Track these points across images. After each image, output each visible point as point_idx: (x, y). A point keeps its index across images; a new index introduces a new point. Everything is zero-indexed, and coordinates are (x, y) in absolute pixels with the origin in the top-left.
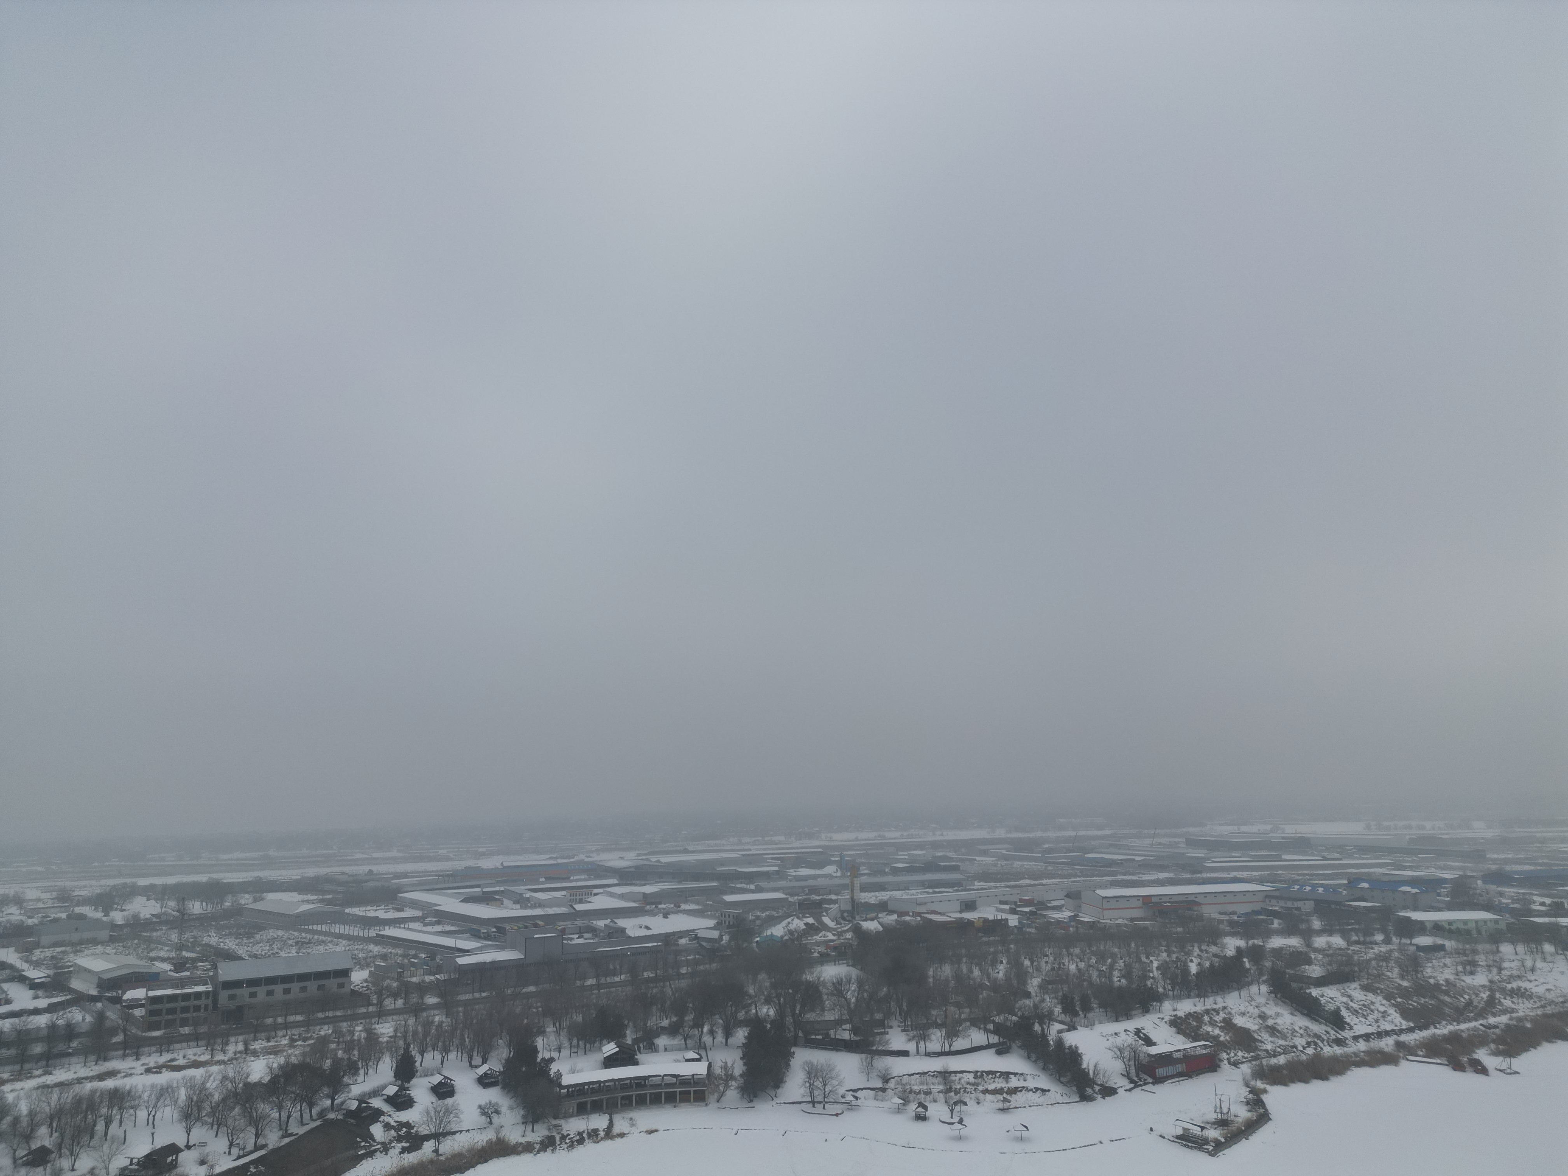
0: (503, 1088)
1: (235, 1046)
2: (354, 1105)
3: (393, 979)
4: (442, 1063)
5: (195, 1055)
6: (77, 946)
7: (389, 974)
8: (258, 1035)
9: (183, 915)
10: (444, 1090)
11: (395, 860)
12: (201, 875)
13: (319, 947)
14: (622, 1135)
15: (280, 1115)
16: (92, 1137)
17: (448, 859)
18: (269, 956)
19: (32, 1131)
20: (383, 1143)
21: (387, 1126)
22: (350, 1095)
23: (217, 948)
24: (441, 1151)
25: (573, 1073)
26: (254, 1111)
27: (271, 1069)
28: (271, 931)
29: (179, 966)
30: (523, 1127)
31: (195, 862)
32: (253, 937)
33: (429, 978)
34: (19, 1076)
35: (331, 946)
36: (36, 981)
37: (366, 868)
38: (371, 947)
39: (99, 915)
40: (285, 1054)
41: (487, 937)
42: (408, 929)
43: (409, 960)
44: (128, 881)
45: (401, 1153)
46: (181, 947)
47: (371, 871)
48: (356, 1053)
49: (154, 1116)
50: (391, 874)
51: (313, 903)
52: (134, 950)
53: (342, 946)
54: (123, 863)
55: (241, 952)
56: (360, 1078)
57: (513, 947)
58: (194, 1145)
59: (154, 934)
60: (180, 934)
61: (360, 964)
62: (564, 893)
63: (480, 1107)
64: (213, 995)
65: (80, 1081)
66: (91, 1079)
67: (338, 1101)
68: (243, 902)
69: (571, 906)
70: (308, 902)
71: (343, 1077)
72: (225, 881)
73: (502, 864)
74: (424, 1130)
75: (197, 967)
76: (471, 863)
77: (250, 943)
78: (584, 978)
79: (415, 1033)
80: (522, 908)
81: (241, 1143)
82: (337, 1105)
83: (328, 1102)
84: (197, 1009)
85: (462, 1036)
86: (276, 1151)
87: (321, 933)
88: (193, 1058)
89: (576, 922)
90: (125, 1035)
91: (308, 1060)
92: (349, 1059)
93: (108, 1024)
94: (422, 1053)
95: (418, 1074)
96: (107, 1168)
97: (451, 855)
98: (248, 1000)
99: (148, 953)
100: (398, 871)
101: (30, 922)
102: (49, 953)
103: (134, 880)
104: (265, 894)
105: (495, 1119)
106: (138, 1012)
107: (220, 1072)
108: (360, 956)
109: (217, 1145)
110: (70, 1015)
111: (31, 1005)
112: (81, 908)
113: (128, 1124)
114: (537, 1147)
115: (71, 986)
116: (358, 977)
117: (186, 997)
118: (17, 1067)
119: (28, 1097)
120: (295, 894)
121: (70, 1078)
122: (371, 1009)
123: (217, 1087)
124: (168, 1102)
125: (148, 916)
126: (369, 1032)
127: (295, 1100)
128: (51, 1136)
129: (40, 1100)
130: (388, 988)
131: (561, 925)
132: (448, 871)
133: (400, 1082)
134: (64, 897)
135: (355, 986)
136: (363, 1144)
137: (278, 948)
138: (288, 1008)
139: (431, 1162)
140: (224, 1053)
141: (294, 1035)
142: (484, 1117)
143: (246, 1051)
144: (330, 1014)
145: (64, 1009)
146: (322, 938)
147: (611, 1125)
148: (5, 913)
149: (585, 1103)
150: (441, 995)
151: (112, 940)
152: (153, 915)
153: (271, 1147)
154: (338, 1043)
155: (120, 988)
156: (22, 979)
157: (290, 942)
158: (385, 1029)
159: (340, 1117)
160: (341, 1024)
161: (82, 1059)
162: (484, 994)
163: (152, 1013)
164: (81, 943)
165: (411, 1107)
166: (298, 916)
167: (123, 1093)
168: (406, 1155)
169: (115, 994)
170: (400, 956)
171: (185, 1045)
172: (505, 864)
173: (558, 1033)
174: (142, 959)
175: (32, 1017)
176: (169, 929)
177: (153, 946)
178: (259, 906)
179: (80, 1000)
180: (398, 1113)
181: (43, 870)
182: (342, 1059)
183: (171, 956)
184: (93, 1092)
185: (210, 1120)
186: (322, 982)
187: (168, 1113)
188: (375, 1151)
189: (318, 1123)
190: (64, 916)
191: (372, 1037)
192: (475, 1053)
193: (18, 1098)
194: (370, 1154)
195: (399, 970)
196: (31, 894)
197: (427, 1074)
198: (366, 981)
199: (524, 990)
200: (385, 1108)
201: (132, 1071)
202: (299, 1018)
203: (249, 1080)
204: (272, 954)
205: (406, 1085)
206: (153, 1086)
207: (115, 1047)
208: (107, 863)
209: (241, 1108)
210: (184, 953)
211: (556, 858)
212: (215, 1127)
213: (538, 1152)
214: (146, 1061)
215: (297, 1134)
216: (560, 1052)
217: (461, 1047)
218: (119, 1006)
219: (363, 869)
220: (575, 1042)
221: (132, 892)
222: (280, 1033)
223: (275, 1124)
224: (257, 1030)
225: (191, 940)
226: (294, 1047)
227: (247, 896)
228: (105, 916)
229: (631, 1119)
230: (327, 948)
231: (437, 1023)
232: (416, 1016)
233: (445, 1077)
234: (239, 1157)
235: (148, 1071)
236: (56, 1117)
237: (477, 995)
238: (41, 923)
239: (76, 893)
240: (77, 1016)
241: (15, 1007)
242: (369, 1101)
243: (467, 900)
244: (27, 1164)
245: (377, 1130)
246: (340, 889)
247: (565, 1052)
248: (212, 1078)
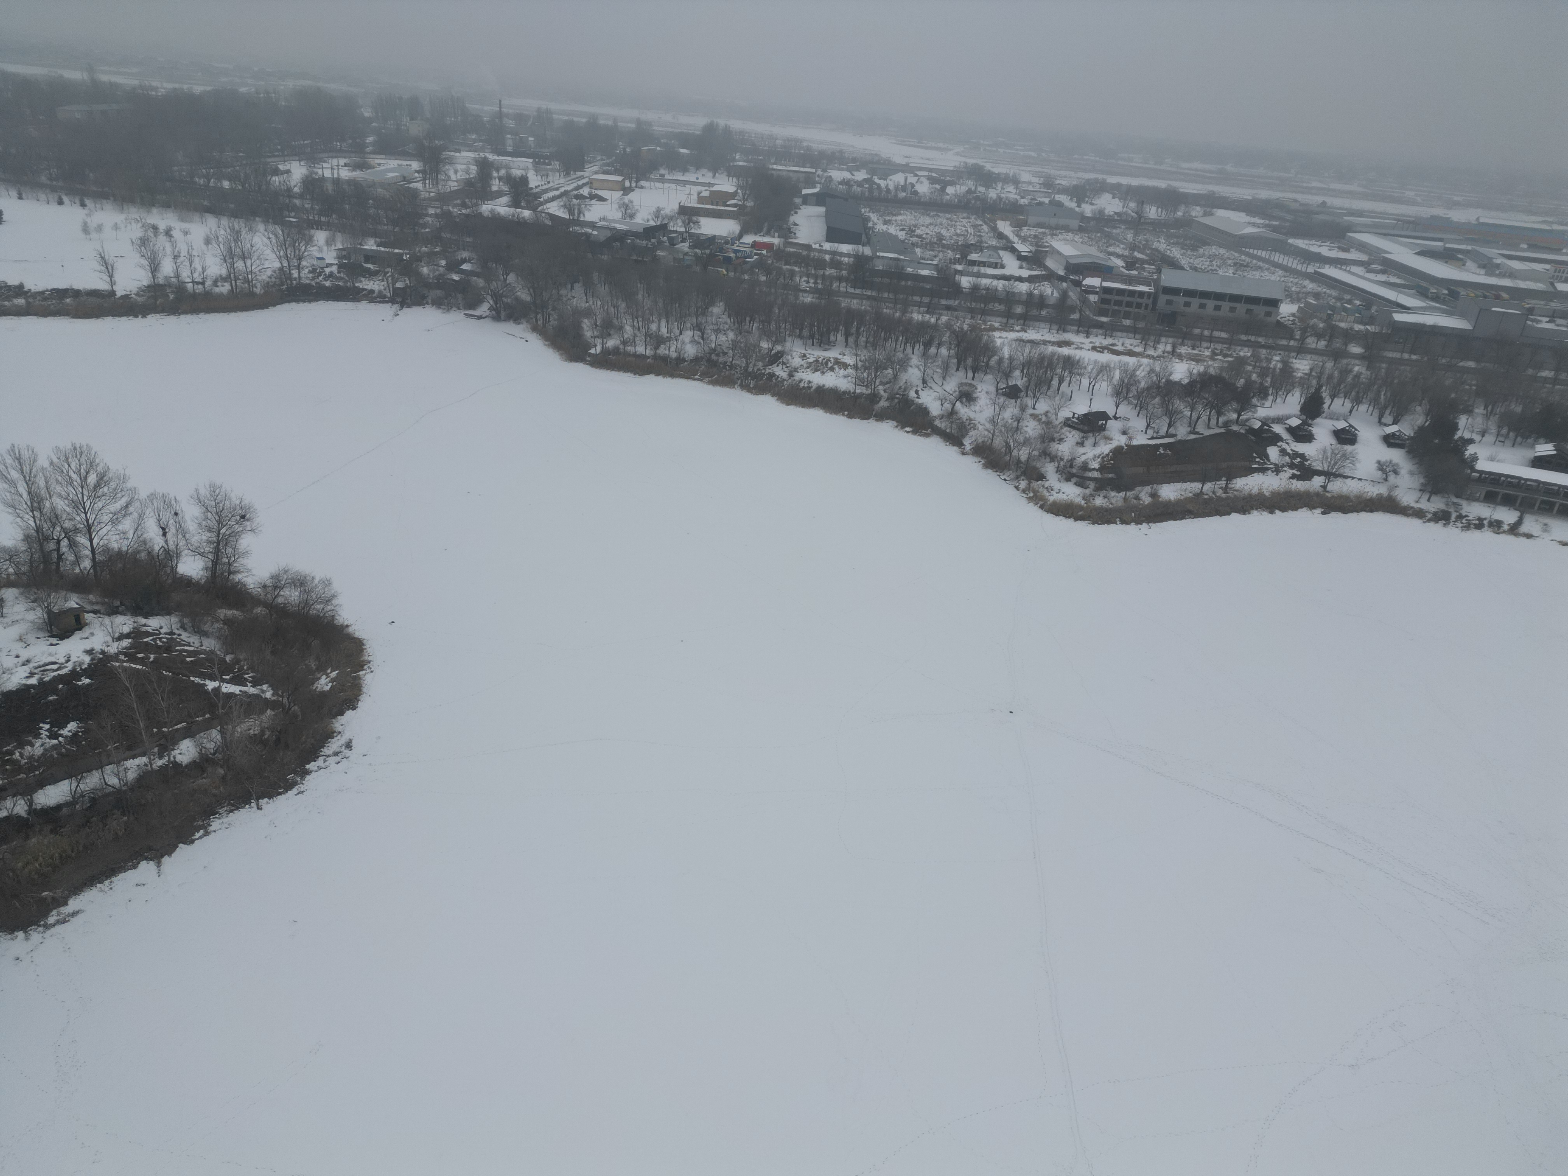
0: (1409, 452)
1: (1165, 346)
2: (1257, 425)
3: (1321, 319)
4: (1351, 412)
5: (1131, 345)
6: (1056, 229)
7: (1318, 314)
8: (1186, 342)
9: (1140, 217)
10: (1346, 437)
11: (1352, 195)
12: (1161, 181)
13: (1255, 273)
14: (1529, 536)
15: (1191, 414)
16: (1049, 388)
17: (1413, 203)
18: (1208, 271)
19: (1010, 372)
20: (1276, 465)
21: (1283, 452)
22: (1255, 416)
23: (1164, 255)
24: (1330, 487)
25: (1492, 460)
26: (1171, 405)
27: (1191, 373)
28: (1214, 247)
29: (1130, 265)
30: (1419, 494)
31: (1157, 167)
32: (1197, 250)
33: (1358, 327)
34: (1005, 328)
35: (1267, 273)
36: (1022, 254)
37: (1319, 199)
38: (1306, 283)
39: (1073, 205)
40: (1205, 364)
41: (1435, 298)
42: (1349, 272)
43: (1342, 304)
44: (1100, 177)
45: (1290, 478)
46: (1133, 247)
47: (1324, 203)
48: (1269, 380)
49: (1094, 386)
50: (1346, 209)
51: (1259, 227)
52: (1097, 243)
53: (1277, 276)
54: (1098, 159)
55: (1184, 262)
56: (1268, 403)
57: (1462, 315)
58: (1120, 417)
59: (1114, 231)
60: (1136, 234)
61: (1291, 297)
62: (1548, 266)
63: (1379, 462)
64: (1154, 297)
65: (1045, 342)
66: (1053, 343)
67: (1243, 417)
68: (1194, 214)
69: (1552, 284)
70: (1254, 225)
71: (1253, 397)
72: (1181, 190)
73: (1478, 219)
74: (1317, 466)
75: (1145, 268)
76: (1440, 212)
77: (1193, 255)
78: (1540, 367)
79: (1330, 377)
80: (1487, 274)
81: (1156, 427)
82: (1242, 420)
83: (1235, 416)
84: (1139, 306)
85: (1379, 392)
86: (1181, 442)
87: (1260, 259)
88: (1130, 347)
89: (1553, 304)
90: (1081, 314)
91: (1224, 374)
92: (1261, 384)
93: (1069, 302)
94: (1333, 397)
95: (1324, 415)
96: (1057, 415)
97: (1419, 199)
98: (1182, 308)
99: (1107, 247)
100: (1354, 207)
101: (1023, 202)
102: (1033, 231)
103: (1104, 177)
104: (1215, 210)
105: (1392, 478)
106: (1093, 298)
107: (1149, 365)
108: (1293, 289)
109: (1138, 424)
110: (1043, 288)
111: (1018, 273)
112: (1060, 196)
113: (1074, 387)
114: (1429, 516)
115: (1046, 264)
116: (1287, 310)
117: (1132, 293)
118: (1004, 320)
119: (1010, 345)
120: (1243, 215)
121: (1039, 338)
122: (1292, 343)
123: (1144, 376)
124: (1105, 378)
125: (1112, 213)
126: (1286, 363)
127: (1206, 405)
128: (1022, 379)
129: (1017, 350)
130: (1314, 327)
131: (1529, 303)
132: (1410, 217)
133: (1305, 417)
134: (1049, 184)
135: (1281, 318)
136: (1258, 460)
137: (1217, 265)
138: (1216, 323)
139: (1317, 494)
140: (1155, 350)
141: (1217, 349)
142: (1380, 473)
143: (1173, 353)
144: (1253, 338)
145: (1039, 282)
146: (1260, 264)
147: (1519, 522)
148: (1006, 190)
149: (1497, 493)
150: (1367, 347)
151: (1081, 230)
152: (1116, 213)
153: (1179, 438)
154: (1255, 367)
155: (1082, 274)
156: (1013, 250)
157: (1230, 262)
158: (1302, 366)
159: (1242, 431)
160: (1261, 350)
161: (1048, 326)
162: (1414, 357)
163: (1103, 301)
164: (1057, 227)
165: (1310, 442)
166: (1242, 237)
167: (1074, 361)
168: (1294, 481)
169: (1077, 278)
170: (1334, 298)
171: (1125, 334)
172: (1482, 220)
173: (1487, 417)
174: (1101, 252)
175: (1017, 283)
176: (1127, 228)
177: (1112, 242)
178: (1207, 221)
179: (1051, 276)
180: (1296, 444)
181: (1036, 155)
182: (1255, 382)
183: (1125, 254)
184: (1053, 354)
185: (1135, 402)
186: (1250, 307)
187: (1103, 387)
188: (1268, 469)
189: (1222, 430)
190: (1047, 201)
191: (1287, 370)
192: (1388, 412)
193: (1003, 344)
194: (1263, 470)
195: (1329, 312)
196: (1025, 177)
197: (1333, 417)
198: (1293, 315)
199: (1461, 364)
200: (1285, 435)
201: (1082, 346)
202: (1223, 335)
203: (1171, 378)
204: (1211, 270)
205: (1310, 422)
206: (1096, 362)
207: (1072, 323)
208: (1085, 157)
209: (1161, 400)
210: (1136, 254)
211: (1552, 223)
212: (1138, 408)
213: (1429, 520)
214: (1094, 341)
215: (1202, 434)
216: (1483, 436)
217: (1375, 402)
218: (1079, 289)
219: (1315, 200)
220: (1504, 431)
221: (1100, 188)
222: (1205, 344)
223: (1186, 421)
224: (1185, 337)
225: (1144, 242)
226: (1214, 360)
227: (1198, 208)
228: (1077, 206)
229: (1546, 525)
230: (1262, 274)
231: (1355, 373)
232: (1335, 361)
233: (1350, 426)
234: (1152, 438)
235: (1094, 348)
236: (1027, 365)
237: (1406, 356)
238: (1030, 205)
239: (1058, 182)
240: (1048, 290)
241: (1006, 272)
242: (1271, 425)
243: (1423, 253)
244: (1004, 394)
245: (1273, 452)
246: (1289, 217)
247: (1489, 438)
248: (1142, 368)
